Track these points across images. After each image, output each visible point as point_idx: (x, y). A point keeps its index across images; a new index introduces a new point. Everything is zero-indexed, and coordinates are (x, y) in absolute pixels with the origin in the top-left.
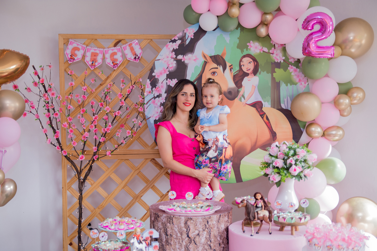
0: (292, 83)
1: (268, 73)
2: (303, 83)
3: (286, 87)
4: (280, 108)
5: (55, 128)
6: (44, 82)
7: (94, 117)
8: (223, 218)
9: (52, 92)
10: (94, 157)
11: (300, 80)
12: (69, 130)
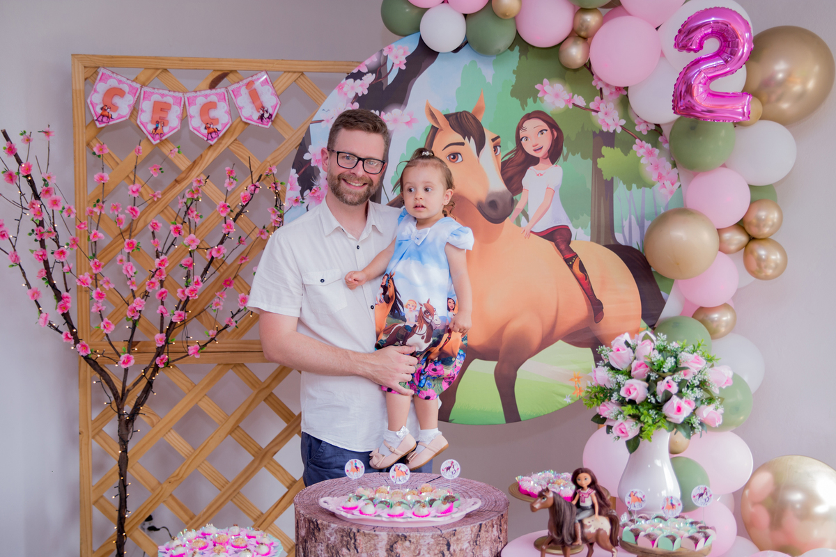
0: (642, 183)
1: (584, 157)
2: (668, 183)
3: (628, 192)
4: (612, 243)
5: (61, 287)
6: (32, 173)
7: (157, 261)
8: (487, 531)
9: (54, 196)
10: (158, 361)
11: (660, 177)
12: (93, 294)
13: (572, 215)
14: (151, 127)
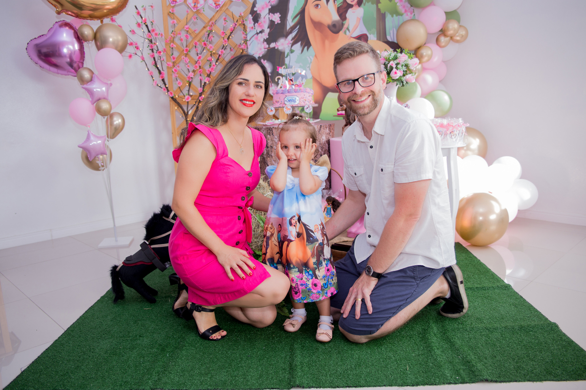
0: (398, 14)
1: (372, 3)
2: (409, 14)
3: (392, 18)
4: (386, 40)
5: (160, 69)
6: (147, 22)
7: (198, 57)
8: (324, 129)
9: (156, 32)
10: (200, 98)
11: (406, 11)
12: (173, 70)
13: (368, 29)
14: (193, 5)
